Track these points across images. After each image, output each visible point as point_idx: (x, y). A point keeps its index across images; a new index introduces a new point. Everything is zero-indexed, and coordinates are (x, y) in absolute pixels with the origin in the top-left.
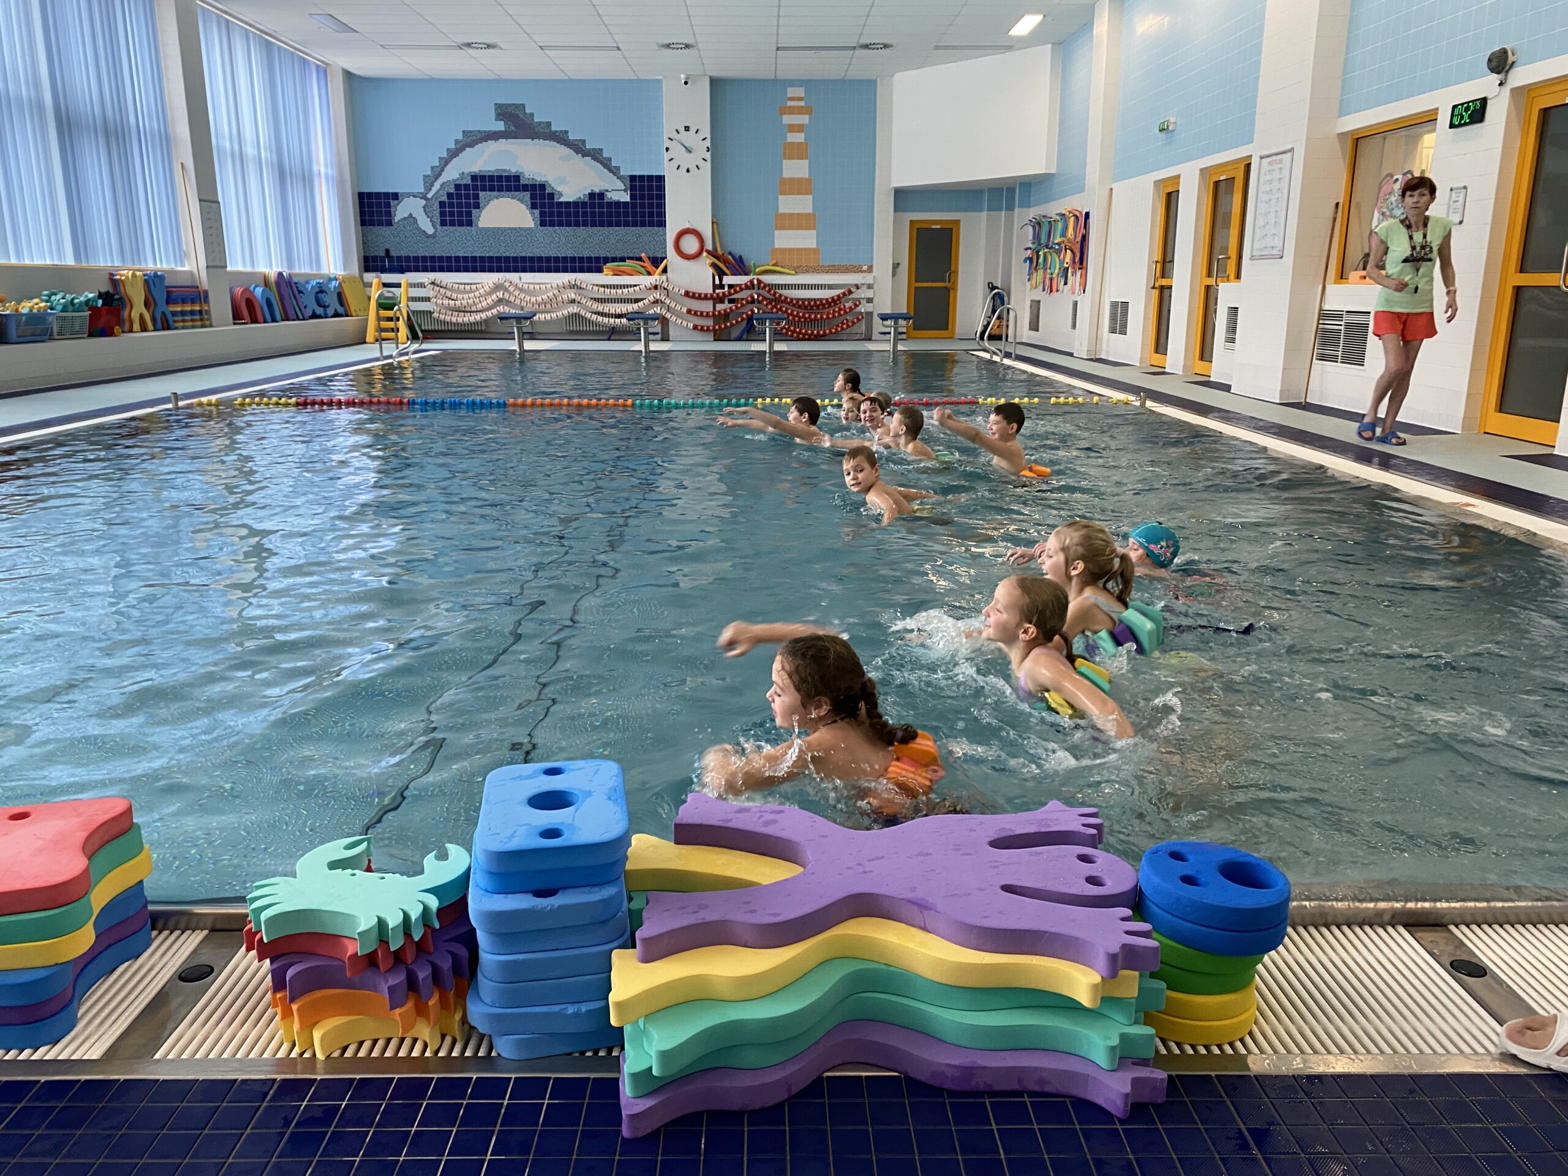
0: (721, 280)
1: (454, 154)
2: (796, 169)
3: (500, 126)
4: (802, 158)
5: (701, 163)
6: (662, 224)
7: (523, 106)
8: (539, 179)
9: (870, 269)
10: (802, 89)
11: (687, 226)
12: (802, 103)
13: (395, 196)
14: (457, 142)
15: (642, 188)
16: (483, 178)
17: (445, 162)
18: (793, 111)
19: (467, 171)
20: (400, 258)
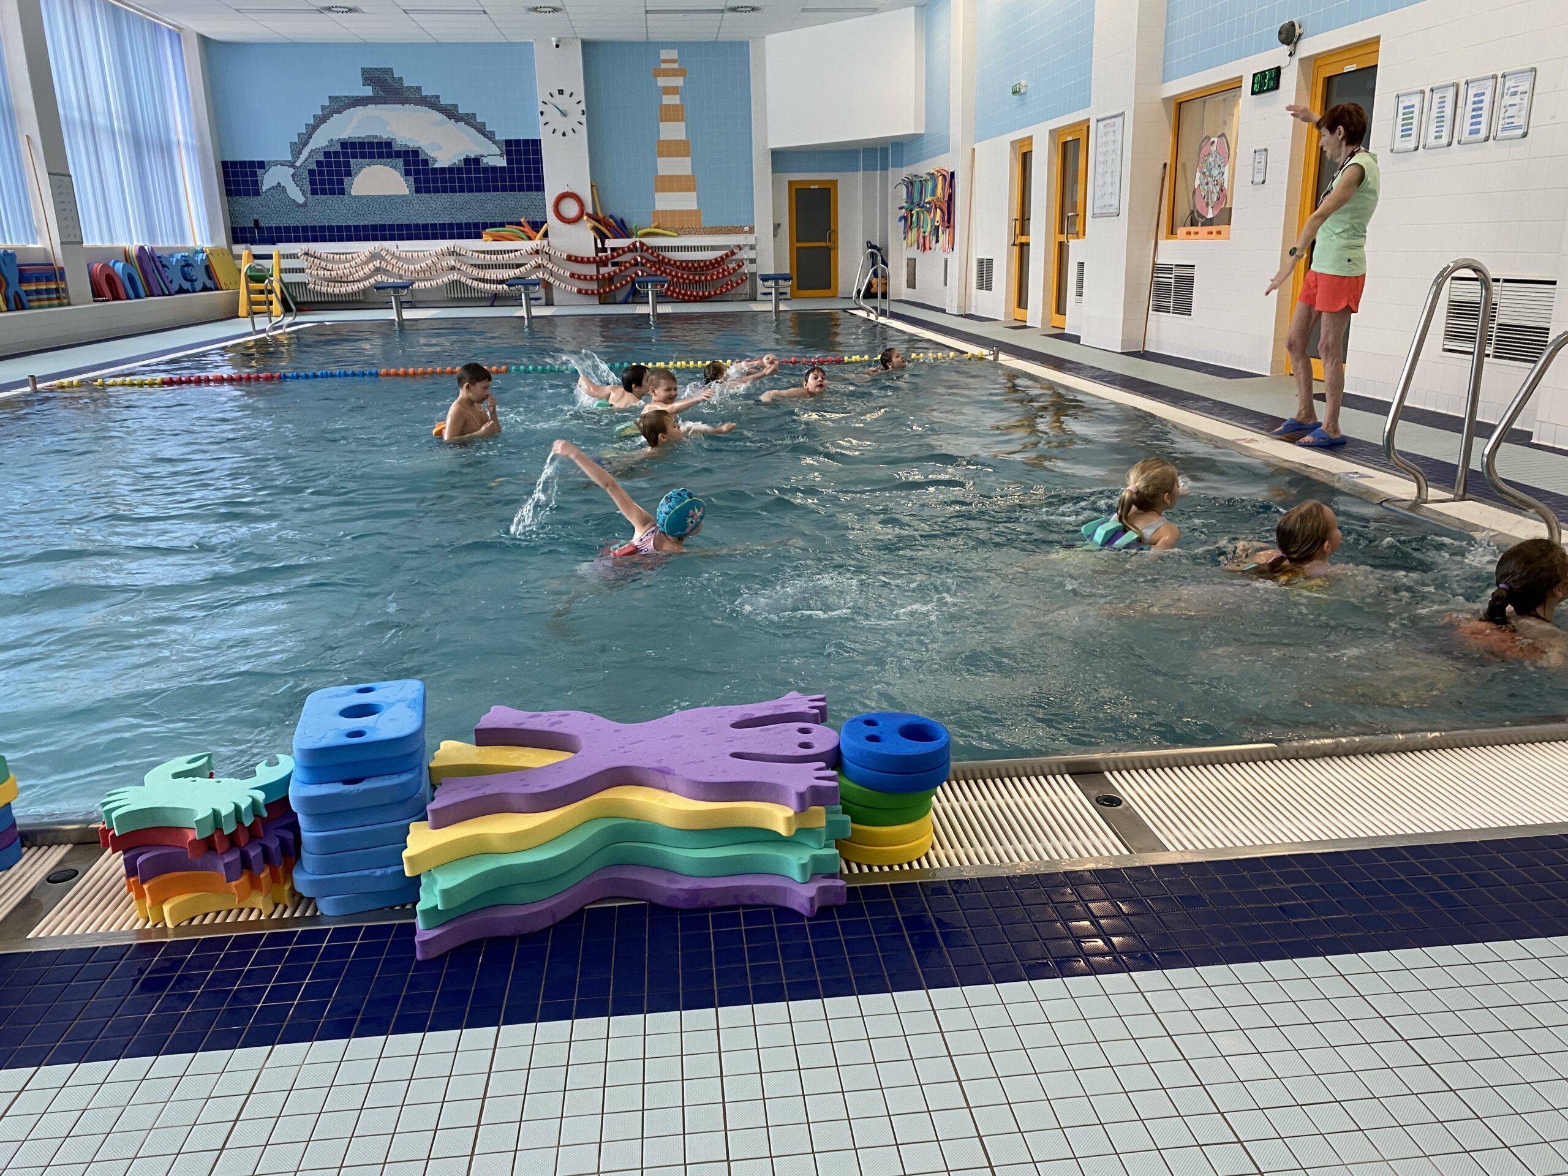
0: (603, 243)
1: (321, 120)
2: (673, 131)
3: (368, 91)
4: (678, 120)
5: (577, 127)
6: (540, 188)
7: (391, 70)
8: (412, 145)
9: (752, 230)
10: (676, 51)
11: (566, 189)
12: (676, 66)
13: (262, 165)
14: (323, 108)
15: (518, 153)
16: (353, 145)
17: (312, 129)
18: (667, 73)
19: (335, 138)
20: (270, 229)
